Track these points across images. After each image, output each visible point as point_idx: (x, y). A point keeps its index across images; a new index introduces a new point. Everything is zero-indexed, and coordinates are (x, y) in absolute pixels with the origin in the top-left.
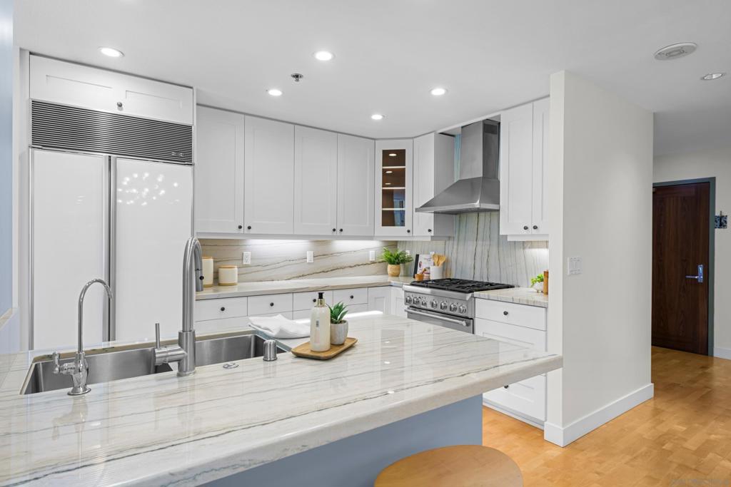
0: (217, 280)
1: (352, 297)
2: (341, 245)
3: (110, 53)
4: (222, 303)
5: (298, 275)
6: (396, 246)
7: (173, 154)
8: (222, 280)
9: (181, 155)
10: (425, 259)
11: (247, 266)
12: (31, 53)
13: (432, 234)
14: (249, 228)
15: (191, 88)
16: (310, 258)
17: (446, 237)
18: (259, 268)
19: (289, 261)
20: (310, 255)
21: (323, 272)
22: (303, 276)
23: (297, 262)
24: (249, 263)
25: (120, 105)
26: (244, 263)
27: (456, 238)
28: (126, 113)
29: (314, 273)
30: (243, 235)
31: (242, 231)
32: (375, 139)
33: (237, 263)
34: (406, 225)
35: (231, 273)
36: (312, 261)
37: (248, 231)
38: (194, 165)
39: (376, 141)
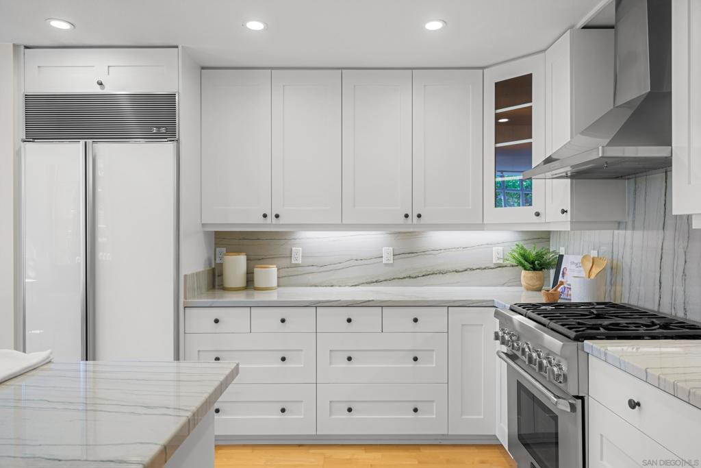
0: (250, 283)
1: (416, 320)
2: (439, 239)
4: (216, 313)
5: (369, 280)
6: (549, 239)
7: (155, 130)
9: (163, 130)
10: (573, 263)
11: (297, 266)
12: (26, 47)
13: (568, 217)
14: (277, 216)
15: (177, 47)
16: (387, 257)
17: (616, 221)
18: (314, 269)
19: (359, 260)
20: (387, 253)
21: (409, 277)
22: (376, 282)
23: (366, 262)
24: (300, 261)
25: (101, 84)
26: (293, 262)
27: (630, 224)
28: (107, 91)
29: (394, 279)
30: (270, 225)
31: (268, 220)
32: (483, 68)
33: (285, 262)
34: (533, 204)
35: (268, 274)
36: (392, 262)
37: (281, 221)
38: (178, 141)
39: (486, 71)
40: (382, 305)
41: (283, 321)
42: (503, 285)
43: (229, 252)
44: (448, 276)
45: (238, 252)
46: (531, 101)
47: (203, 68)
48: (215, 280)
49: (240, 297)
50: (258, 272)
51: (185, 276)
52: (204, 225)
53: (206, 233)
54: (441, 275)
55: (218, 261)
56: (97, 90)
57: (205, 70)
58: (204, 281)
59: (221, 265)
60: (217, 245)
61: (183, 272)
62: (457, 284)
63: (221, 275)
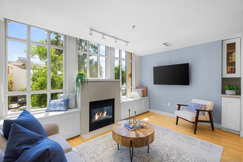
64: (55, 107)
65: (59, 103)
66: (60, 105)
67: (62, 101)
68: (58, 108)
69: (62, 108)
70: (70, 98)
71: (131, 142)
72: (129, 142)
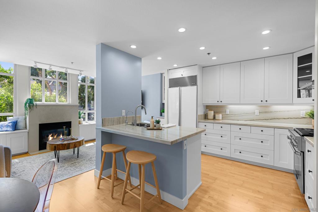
0: (214, 118)
1: (262, 131)
3: (175, 66)
4: (205, 124)
5: (250, 120)
7: (192, 84)
8: (216, 118)
9: (194, 83)
11: (227, 114)
12: (169, 70)
14: (221, 102)
15: (197, 65)
18: (233, 116)
19: (247, 114)
20: (257, 112)
21: (265, 119)
22: (253, 120)
23: (249, 114)
24: (228, 113)
25: (182, 75)
28: (183, 76)
29: (259, 120)
30: (220, 104)
31: (219, 103)
32: (293, 53)
33: (224, 113)
34: (312, 96)
35: (219, 116)
36: (258, 114)
37: (222, 103)
38: (197, 85)
39: (294, 54)
40: (251, 126)
41: (221, 127)
42: (306, 124)
43: (209, 110)
44: (281, 120)
45: (212, 110)
46: (312, 62)
47: (203, 67)
48: (206, 117)
49: (212, 121)
50: (217, 115)
51: (199, 115)
52: (203, 104)
53: (204, 106)
54: (277, 120)
55: (207, 112)
56: (181, 76)
57: (204, 68)
58: (203, 117)
59: (207, 113)
60: (206, 108)
61: (198, 114)
62: (284, 123)
63: (207, 116)
64: (2, 127)
65: (5, 125)
66: (7, 126)
67: (9, 123)
68: (5, 129)
69: (9, 129)
70: (19, 120)
71: (55, 147)
72: (54, 147)
